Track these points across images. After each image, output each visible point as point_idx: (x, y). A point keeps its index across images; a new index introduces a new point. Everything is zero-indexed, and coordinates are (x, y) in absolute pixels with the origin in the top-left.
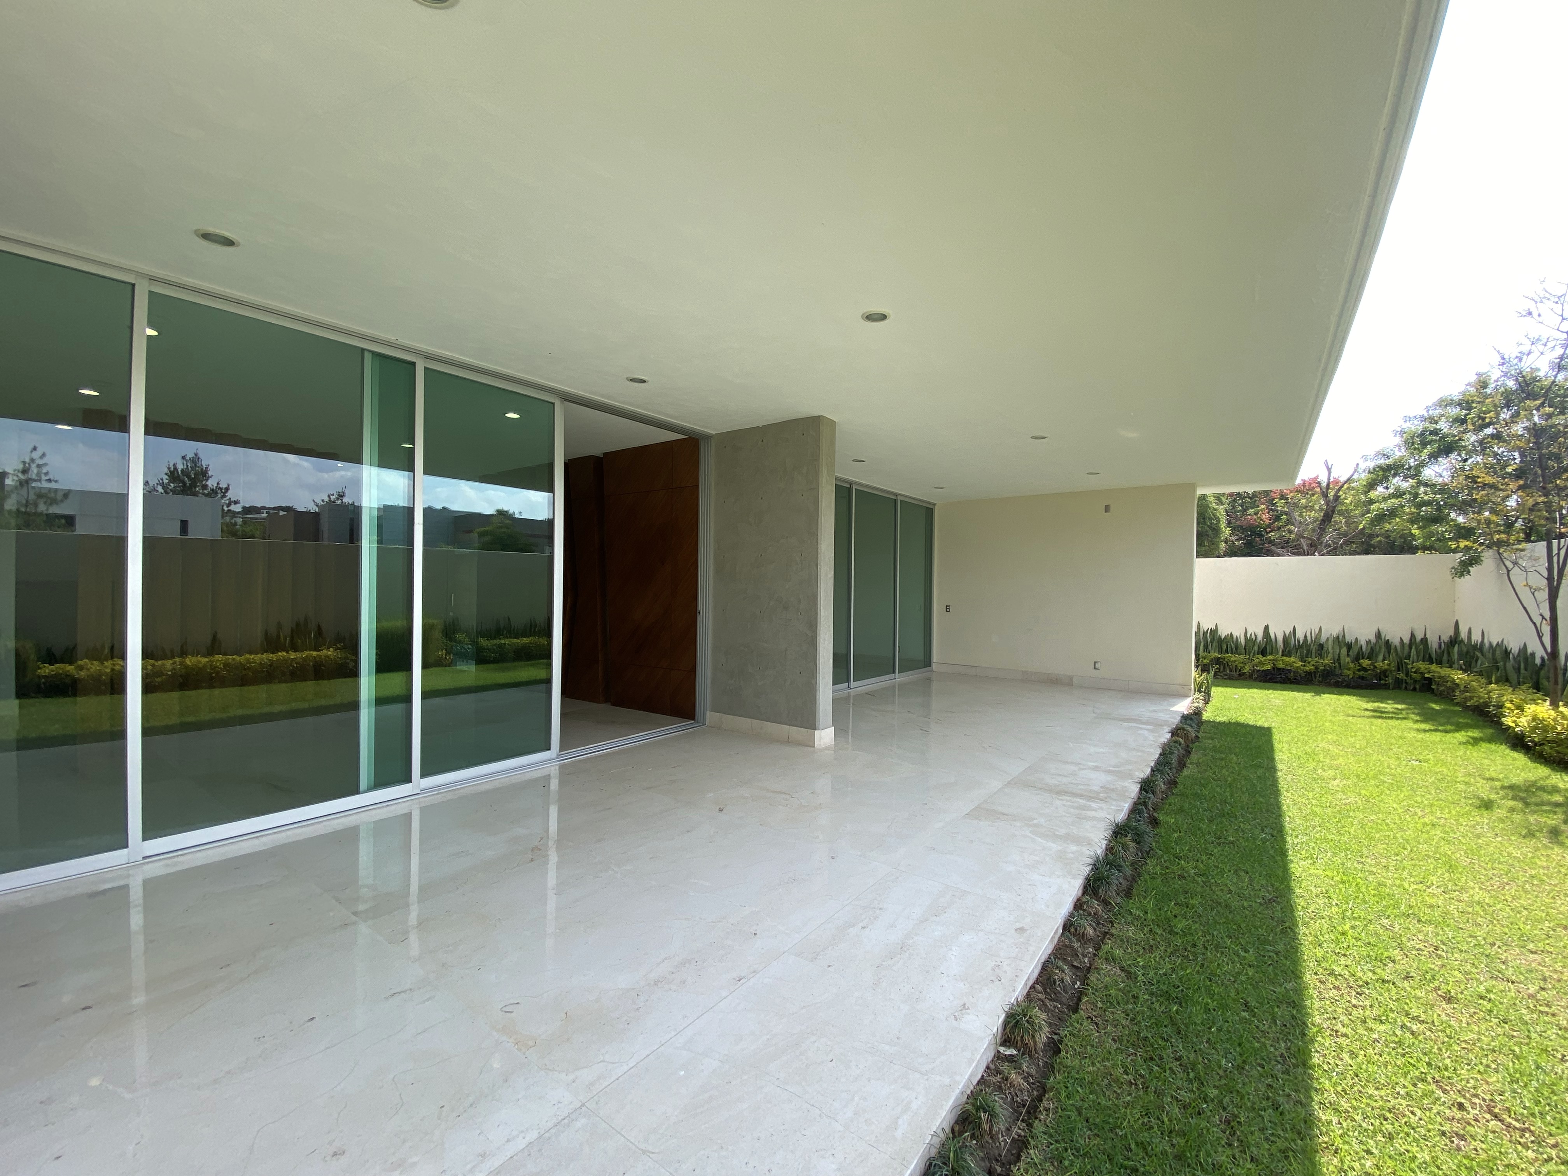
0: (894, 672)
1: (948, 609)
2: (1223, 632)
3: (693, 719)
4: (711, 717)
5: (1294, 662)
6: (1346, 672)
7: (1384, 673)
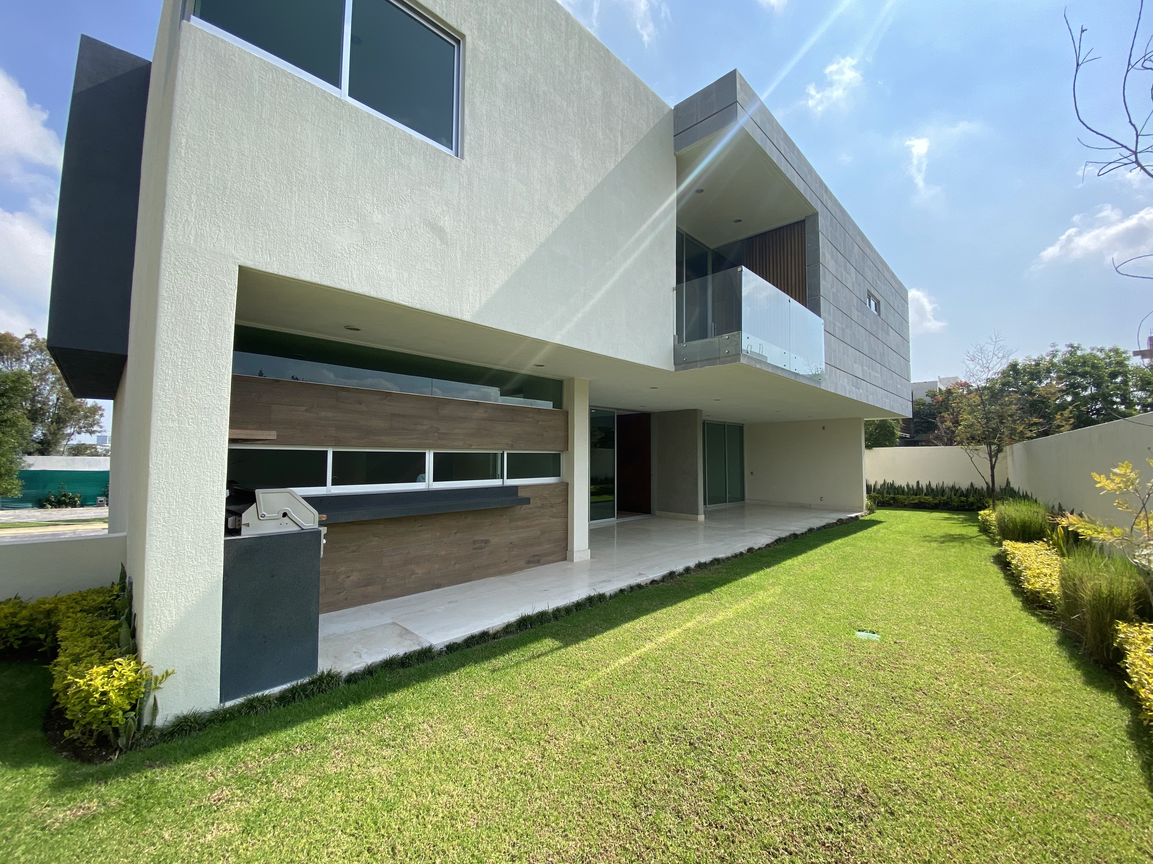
0: (726, 502)
1: (752, 473)
2: (897, 484)
3: (650, 513)
4: (658, 513)
5: (930, 498)
6: (954, 503)
7: (972, 504)
